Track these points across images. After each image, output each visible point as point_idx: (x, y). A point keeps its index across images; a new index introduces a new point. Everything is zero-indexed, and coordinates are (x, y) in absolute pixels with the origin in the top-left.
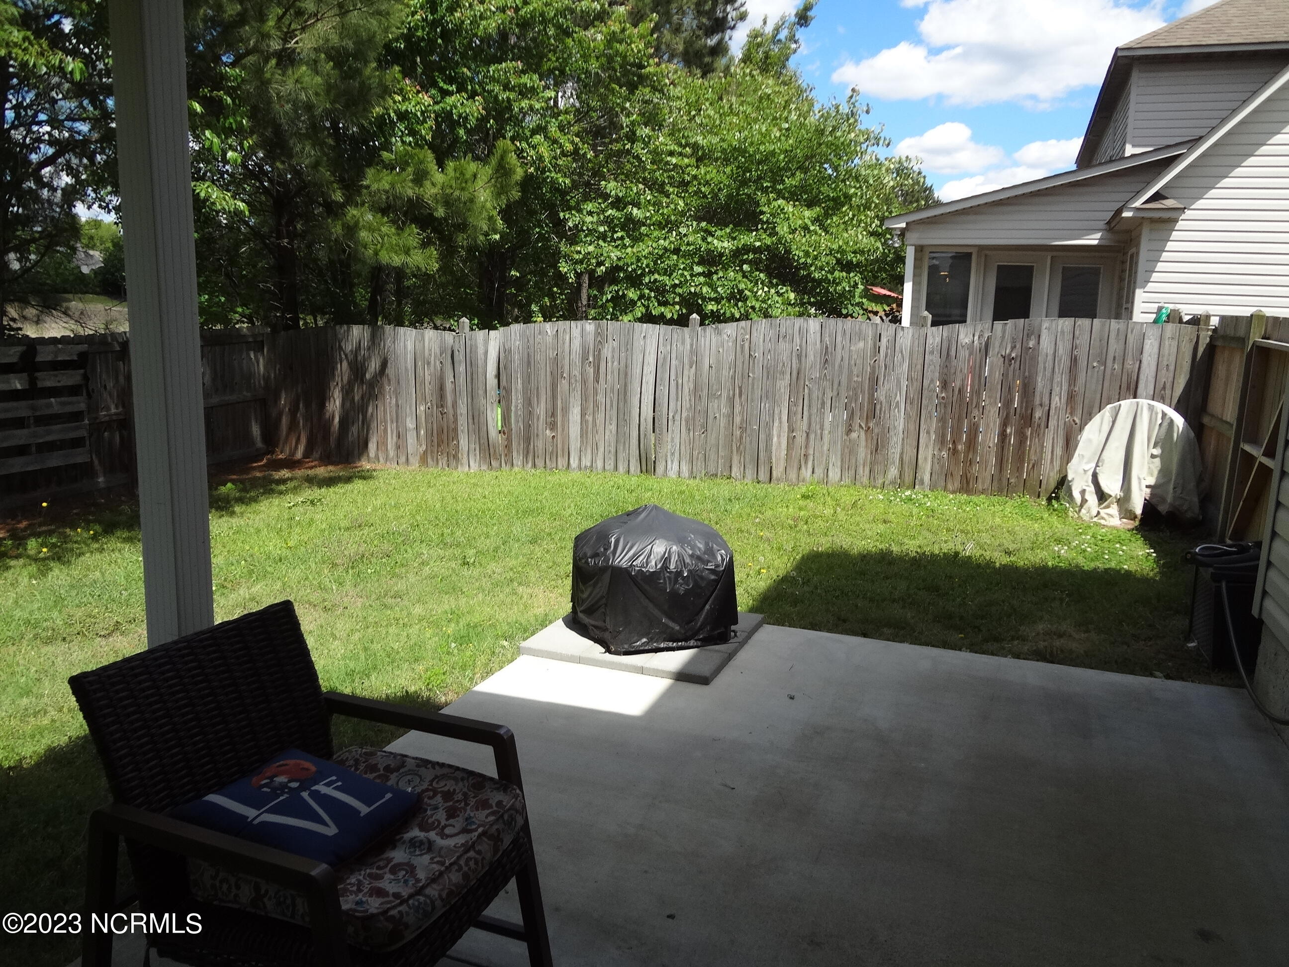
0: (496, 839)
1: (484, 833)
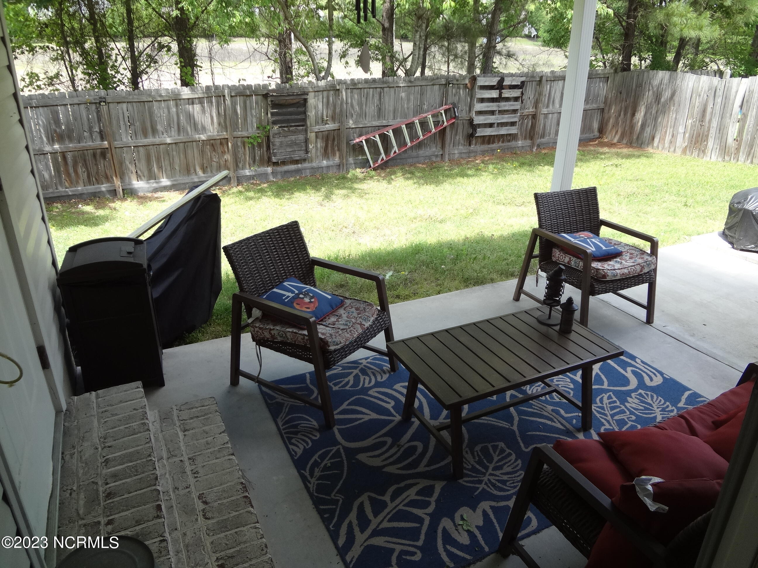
0: (643, 267)
1: (639, 264)
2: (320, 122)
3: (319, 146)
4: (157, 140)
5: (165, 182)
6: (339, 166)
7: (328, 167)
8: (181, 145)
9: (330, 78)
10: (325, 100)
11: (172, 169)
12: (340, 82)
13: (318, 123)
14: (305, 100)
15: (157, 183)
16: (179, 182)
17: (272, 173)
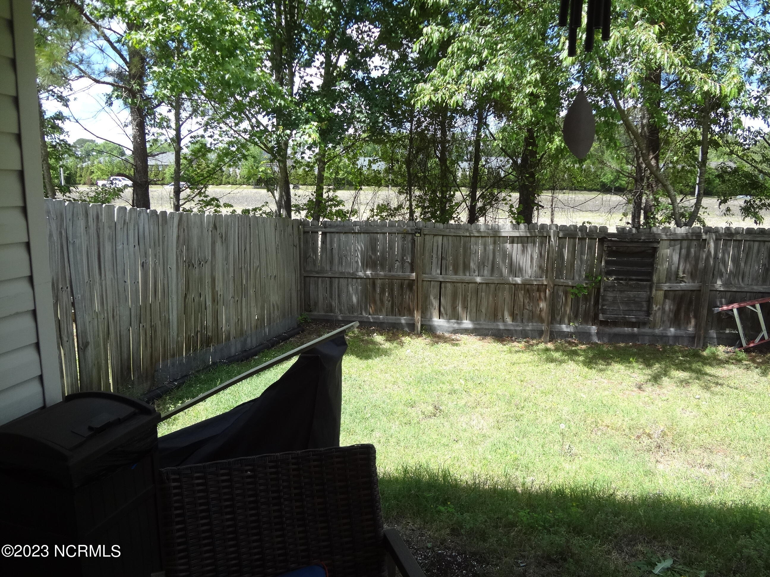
2: (672, 278)
3: (667, 308)
4: (467, 278)
5: (467, 324)
6: (692, 339)
7: (676, 338)
8: (493, 286)
9: (696, 225)
10: (684, 251)
11: (478, 310)
12: (709, 230)
13: (670, 279)
14: (655, 250)
15: (458, 323)
16: (482, 326)
17: (598, 334)
